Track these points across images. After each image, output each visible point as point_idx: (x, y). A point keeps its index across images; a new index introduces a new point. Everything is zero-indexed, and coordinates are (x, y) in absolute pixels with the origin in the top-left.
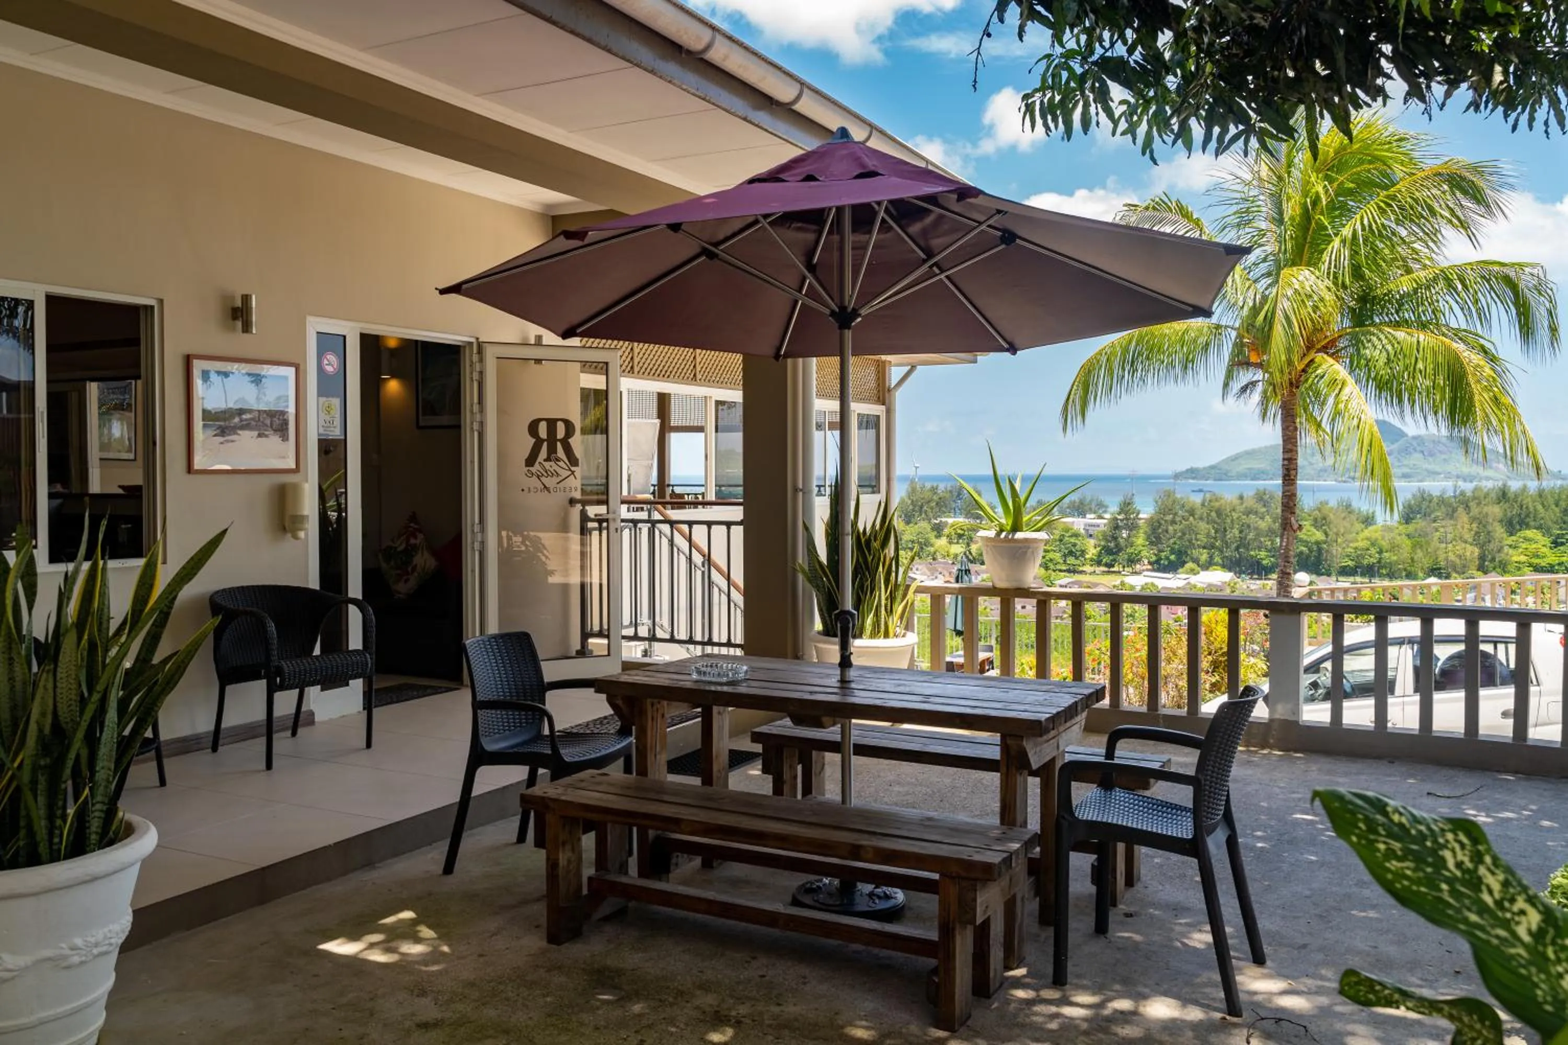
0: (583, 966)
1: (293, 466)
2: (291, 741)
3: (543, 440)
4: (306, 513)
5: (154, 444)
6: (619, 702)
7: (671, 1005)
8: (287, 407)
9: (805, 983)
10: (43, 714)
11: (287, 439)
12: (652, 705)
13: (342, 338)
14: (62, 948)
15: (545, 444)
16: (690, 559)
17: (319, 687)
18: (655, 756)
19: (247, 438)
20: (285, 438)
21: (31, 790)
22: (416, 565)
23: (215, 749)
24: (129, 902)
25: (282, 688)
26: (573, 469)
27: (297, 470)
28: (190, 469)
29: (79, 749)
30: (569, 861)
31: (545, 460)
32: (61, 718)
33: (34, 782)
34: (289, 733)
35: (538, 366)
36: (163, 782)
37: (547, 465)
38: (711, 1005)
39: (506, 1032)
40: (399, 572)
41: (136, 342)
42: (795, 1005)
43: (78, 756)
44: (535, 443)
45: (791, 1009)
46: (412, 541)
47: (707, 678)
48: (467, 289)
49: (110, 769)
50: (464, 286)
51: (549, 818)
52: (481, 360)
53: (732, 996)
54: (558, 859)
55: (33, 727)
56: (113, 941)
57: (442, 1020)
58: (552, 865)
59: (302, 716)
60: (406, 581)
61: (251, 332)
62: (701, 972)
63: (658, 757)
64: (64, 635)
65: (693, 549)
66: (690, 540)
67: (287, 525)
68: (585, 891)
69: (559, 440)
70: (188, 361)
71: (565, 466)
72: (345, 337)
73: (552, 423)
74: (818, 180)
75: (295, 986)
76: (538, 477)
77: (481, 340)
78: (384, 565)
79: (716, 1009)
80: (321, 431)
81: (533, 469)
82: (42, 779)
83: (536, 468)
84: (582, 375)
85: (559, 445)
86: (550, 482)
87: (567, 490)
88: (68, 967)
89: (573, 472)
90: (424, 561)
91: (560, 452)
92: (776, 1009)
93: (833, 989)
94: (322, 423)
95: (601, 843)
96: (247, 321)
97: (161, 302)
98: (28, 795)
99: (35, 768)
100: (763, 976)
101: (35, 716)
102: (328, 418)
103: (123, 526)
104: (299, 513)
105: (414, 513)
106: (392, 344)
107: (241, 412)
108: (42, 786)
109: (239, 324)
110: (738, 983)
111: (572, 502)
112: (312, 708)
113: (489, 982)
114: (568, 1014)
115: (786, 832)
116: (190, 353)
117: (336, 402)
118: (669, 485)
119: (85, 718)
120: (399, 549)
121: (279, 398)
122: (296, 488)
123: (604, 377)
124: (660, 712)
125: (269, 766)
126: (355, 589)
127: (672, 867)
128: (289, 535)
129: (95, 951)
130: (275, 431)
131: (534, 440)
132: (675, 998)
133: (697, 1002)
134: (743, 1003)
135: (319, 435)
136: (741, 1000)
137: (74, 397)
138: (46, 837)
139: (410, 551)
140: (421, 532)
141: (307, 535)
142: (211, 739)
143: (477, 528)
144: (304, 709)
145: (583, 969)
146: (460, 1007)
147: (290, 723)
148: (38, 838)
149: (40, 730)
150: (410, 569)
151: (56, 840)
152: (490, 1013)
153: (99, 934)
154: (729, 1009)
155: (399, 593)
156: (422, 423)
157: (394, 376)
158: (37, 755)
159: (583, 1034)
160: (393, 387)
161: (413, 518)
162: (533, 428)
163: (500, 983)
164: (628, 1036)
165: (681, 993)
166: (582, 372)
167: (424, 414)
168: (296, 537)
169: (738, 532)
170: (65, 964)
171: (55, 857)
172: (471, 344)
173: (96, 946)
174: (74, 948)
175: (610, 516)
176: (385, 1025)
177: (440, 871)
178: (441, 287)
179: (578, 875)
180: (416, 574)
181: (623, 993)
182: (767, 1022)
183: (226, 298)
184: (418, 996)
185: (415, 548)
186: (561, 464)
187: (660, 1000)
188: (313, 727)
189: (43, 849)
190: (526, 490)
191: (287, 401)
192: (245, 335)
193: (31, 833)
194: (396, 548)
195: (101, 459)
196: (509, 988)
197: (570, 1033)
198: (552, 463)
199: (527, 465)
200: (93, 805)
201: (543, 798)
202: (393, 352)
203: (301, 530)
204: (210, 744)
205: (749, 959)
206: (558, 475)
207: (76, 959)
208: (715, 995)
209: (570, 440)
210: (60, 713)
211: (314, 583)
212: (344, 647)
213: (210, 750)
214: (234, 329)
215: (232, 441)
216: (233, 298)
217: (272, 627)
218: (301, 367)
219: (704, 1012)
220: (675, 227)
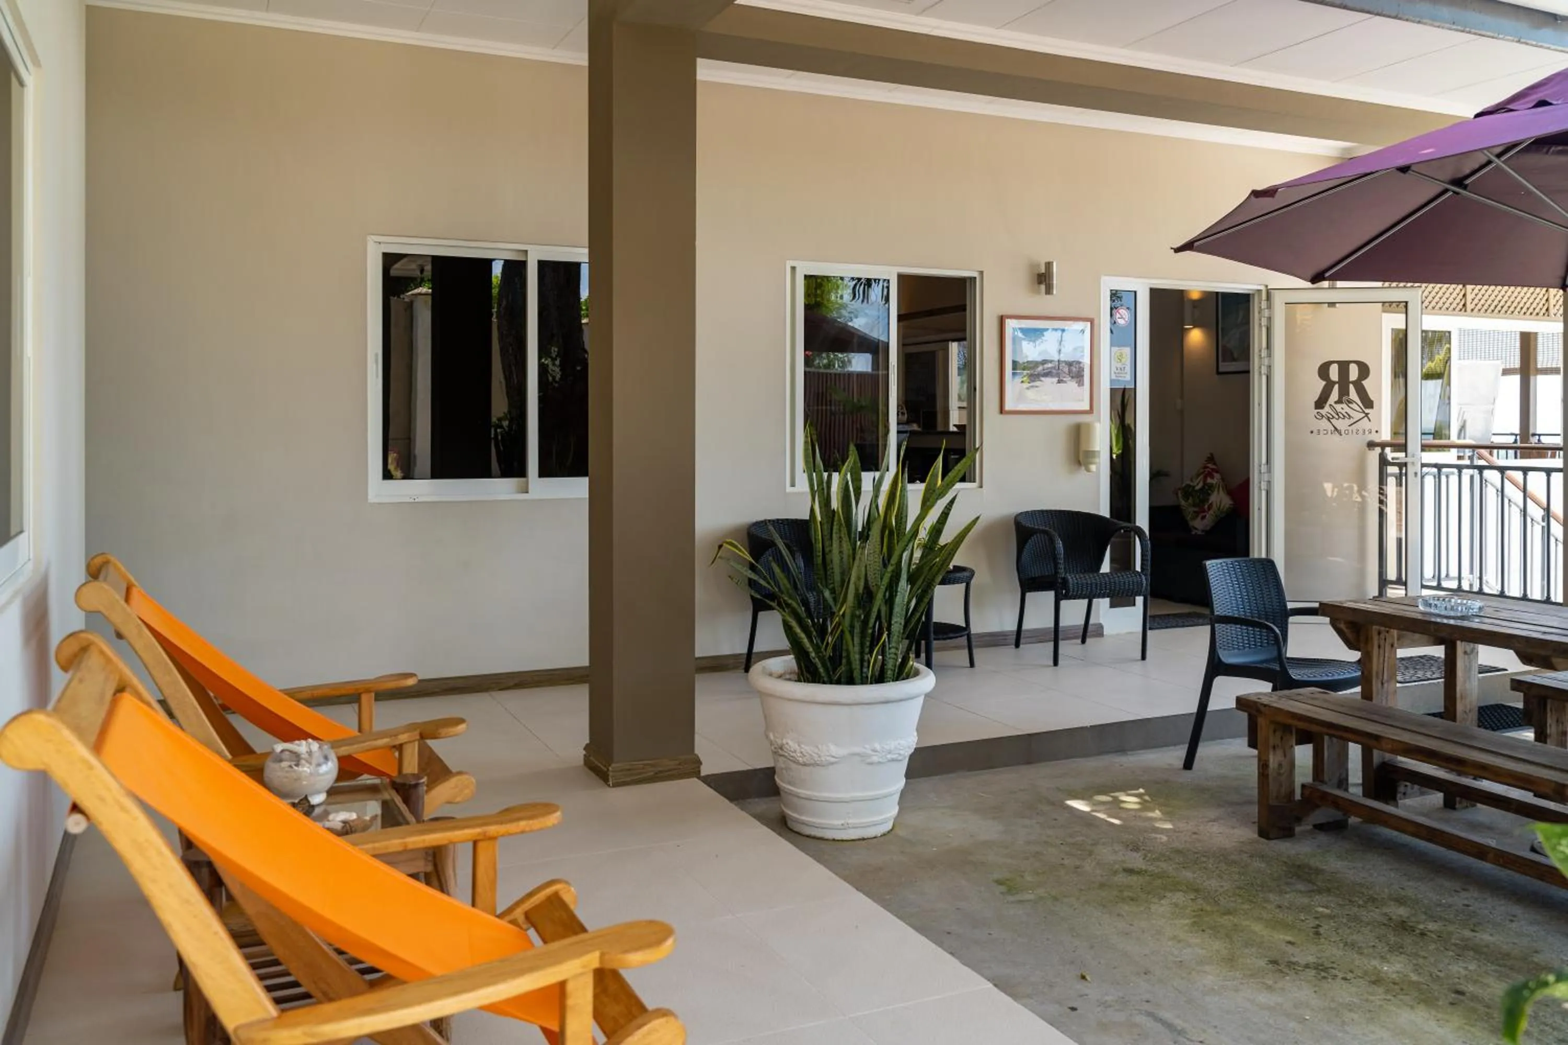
0: (1285, 860)
1: (1087, 408)
2: (1081, 647)
3: (1334, 383)
4: (1097, 449)
5: (975, 389)
6: (1342, 626)
7: (1359, 906)
8: (1083, 356)
9: (1512, 921)
10: (859, 578)
11: (1083, 385)
12: (1379, 633)
13: (1133, 293)
14: (865, 748)
15: (1336, 386)
16: (1524, 512)
17: (1107, 600)
18: (1382, 684)
19: (1049, 383)
20: (1080, 383)
21: (850, 632)
22: (1211, 504)
23: (1017, 645)
24: (915, 728)
25: (1067, 597)
26: (1367, 411)
27: (1091, 411)
28: (1002, 410)
29: (880, 606)
30: (1280, 765)
31: (1336, 403)
32: (870, 583)
33: (852, 627)
34: (1079, 641)
35: (1332, 309)
36: (972, 664)
37: (1338, 407)
38: (1401, 916)
39: (1197, 891)
40: (1196, 509)
41: (963, 308)
42: (1491, 935)
43: (879, 611)
44: (1325, 386)
45: (1485, 937)
46: (1209, 480)
47: (1433, 610)
48: (1198, 246)
49: (901, 624)
50: (1196, 244)
51: (1261, 721)
52: (1269, 307)
53: (1425, 913)
54: (1268, 761)
55: (852, 587)
56: (902, 752)
57: (1146, 871)
58: (1263, 766)
59: (1090, 628)
60: (1203, 518)
61: (1052, 294)
62: (1402, 889)
63: (1386, 685)
64: (873, 522)
65: (1529, 500)
66: (1525, 490)
67: (1081, 459)
68: (1298, 796)
69: (1353, 383)
70: (1002, 320)
71: (1358, 409)
72: (1135, 292)
73: (1344, 366)
74: (1550, 104)
75: (1038, 823)
76: (1329, 419)
77: (1269, 287)
78: (1183, 503)
79: (1405, 920)
80: (1114, 377)
81: (1323, 412)
82: (857, 625)
83: (1327, 409)
84: (1385, 315)
85: (1351, 387)
86: (1341, 424)
87: (1361, 431)
88: (871, 764)
89: (1367, 415)
90: (1220, 500)
91: (1353, 394)
92: (1467, 933)
93: (1543, 933)
94: (1114, 369)
95: (1318, 756)
96: (1049, 284)
97: (981, 273)
98: (848, 636)
99: (853, 616)
100: (1468, 906)
101: (853, 579)
102: (1119, 365)
103: (952, 457)
104: (1091, 449)
105: (1212, 454)
106: (1195, 296)
107: (1044, 362)
108: (857, 630)
109: (1043, 287)
110: (1440, 905)
111: (1371, 445)
112: (1101, 621)
113: (1196, 853)
114: (1257, 891)
115: (1488, 762)
116: (1004, 313)
117: (1127, 351)
118: (1534, 435)
119: (883, 583)
120: (1197, 488)
121: (1075, 349)
122: (1089, 426)
123: (1404, 316)
124: (1389, 641)
125: (1056, 663)
126: (1142, 520)
127: (1399, 796)
128: (1083, 468)
129: (889, 756)
130: (1072, 377)
131: (1324, 383)
132: (1366, 902)
133: (1385, 910)
134: (1436, 921)
135: (1112, 381)
136: (1434, 919)
137: (940, 355)
138: (858, 667)
139: (1207, 490)
140: (1217, 472)
141: (1098, 469)
142: (1014, 637)
143: (1264, 469)
144: (1092, 621)
145: (1285, 863)
146: (1164, 865)
147: (1081, 632)
148: (854, 666)
149: (857, 589)
150: (1206, 507)
151: (865, 670)
152: (1188, 875)
153: (892, 744)
154: (1419, 923)
155: (1196, 529)
156: (1221, 370)
157: (1195, 326)
158: (854, 607)
159: (1265, 908)
160: (1196, 337)
161: (1211, 459)
162: (1323, 371)
163: (1204, 856)
164: (1306, 919)
165: (1373, 900)
166: (1384, 311)
167: (1224, 361)
168: (1088, 470)
169: (1558, 479)
170: (869, 760)
171: (864, 681)
172: (1259, 291)
173: (890, 753)
174: (875, 751)
175: (1408, 460)
176: (1098, 864)
177: (1181, 766)
178: (1175, 246)
179: (1292, 782)
180: (1211, 512)
181: (1315, 888)
182: (1453, 941)
183: (1033, 266)
184: (1131, 850)
185: (1211, 487)
186: (1354, 406)
187: (1350, 901)
188: (1102, 638)
189: (856, 674)
190: (1315, 431)
191: (1083, 351)
192: (1048, 296)
193: (849, 663)
194: (1194, 487)
195: (960, 408)
196: (1211, 861)
197: (1253, 905)
198: (1344, 406)
199: (1316, 408)
200: (890, 648)
201: (1255, 703)
202: (1196, 304)
203: (1092, 463)
204: (1014, 641)
205: (1458, 889)
206: (1350, 417)
207: (875, 759)
208: (1409, 909)
209: (1363, 382)
210: (869, 579)
211: (1104, 510)
212: (1132, 568)
213: (1013, 646)
214: (1039, 292)
215: (1037, 387)
216: (1039, 265)
217: (1060, 544)
218: (1096, 322)
219: (1390, 919)
220: (1404, 169)
